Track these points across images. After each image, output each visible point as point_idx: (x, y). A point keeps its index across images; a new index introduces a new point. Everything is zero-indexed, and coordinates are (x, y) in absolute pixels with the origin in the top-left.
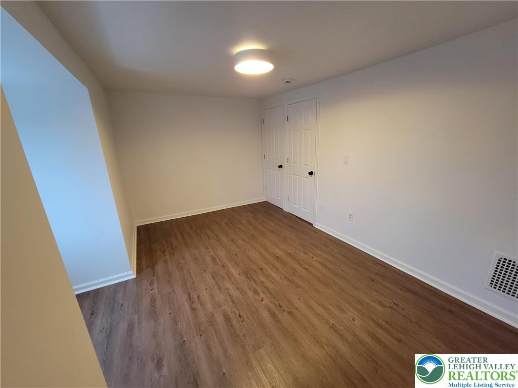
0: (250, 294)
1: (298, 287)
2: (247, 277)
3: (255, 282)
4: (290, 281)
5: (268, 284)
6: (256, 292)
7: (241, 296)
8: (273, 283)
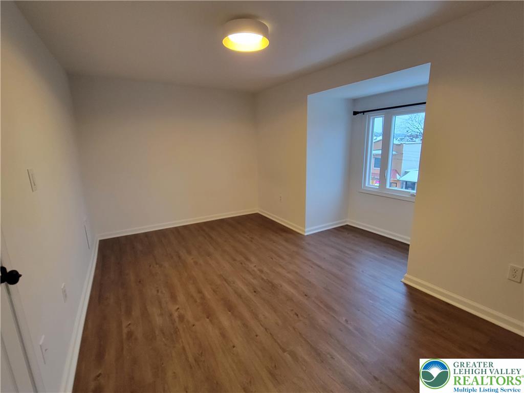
0: (265, 269)
1: (220, 276)
2: (271, 283)
3: (263, 279)
4: (226, 280)
5: (250, 278)
6: (261, 271)
7: (274, 268)
8: (244, 278)
